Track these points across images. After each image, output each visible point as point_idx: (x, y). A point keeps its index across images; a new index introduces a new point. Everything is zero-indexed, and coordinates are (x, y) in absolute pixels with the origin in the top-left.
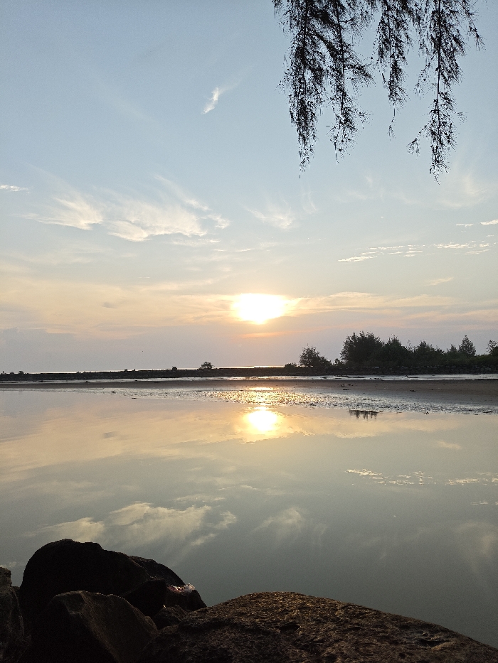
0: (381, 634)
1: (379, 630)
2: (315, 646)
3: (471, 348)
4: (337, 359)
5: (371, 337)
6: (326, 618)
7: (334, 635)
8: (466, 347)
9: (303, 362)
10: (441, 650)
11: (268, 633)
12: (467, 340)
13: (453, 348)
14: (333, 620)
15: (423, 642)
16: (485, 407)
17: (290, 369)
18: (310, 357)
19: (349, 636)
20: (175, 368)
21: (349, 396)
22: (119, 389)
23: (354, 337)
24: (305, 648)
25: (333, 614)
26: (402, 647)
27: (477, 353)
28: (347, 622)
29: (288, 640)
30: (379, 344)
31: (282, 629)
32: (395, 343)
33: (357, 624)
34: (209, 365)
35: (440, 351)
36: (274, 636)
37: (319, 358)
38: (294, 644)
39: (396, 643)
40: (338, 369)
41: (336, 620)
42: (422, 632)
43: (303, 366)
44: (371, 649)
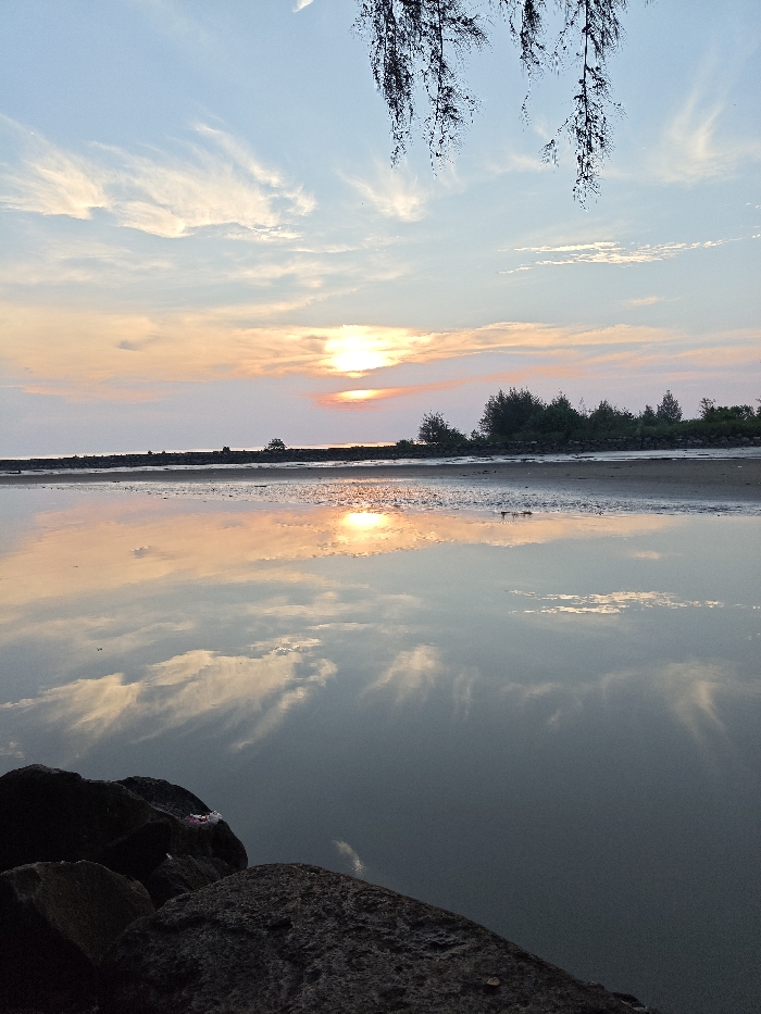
0: (386, 937)
1: (386, 930)
2: (303, 955)
3: (676, 409)
4: (474, 432)
5: (527, 397)
6: (329, 912)
7: (329, 939)
8: (668, 408)
10: (449, 958)
12: (669, 397)
13: (649, 412)
14: (336, 916)
15: (434, 946)
17: (403, 449)
18: (434, 430)
19: (348, 941)
20: (226, 449)
23: (501, 398)
24: (290, 959)
25: (340, 904)
26: (403, 957)
27: (684, 418)
28: (352, 918)
29: (275, 946)
30: (538, 407)
31: (271, 929)
32: (563, 404)
33: (364, 922)
34: (281, 444)
35: (628, 416)
36: (259, 940)
37: (448, 432)
38: (280, 952)
39: (398, 950)
40: (476, 447)
41: (340, 917)
42: (436, 932)
43: (425, 443)
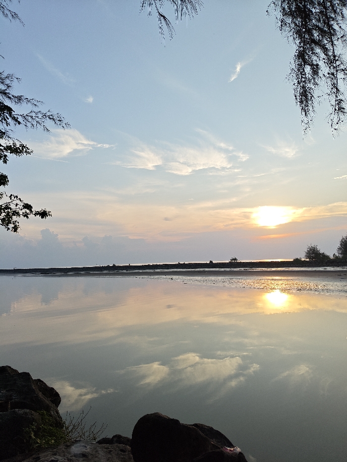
4: (334, 254)
9: (307, 257)
17: (297, 263)
20: (211, 262)
34: (236, 259)
37: (320, 254)
40: (335, 262)
43: (308, 260)
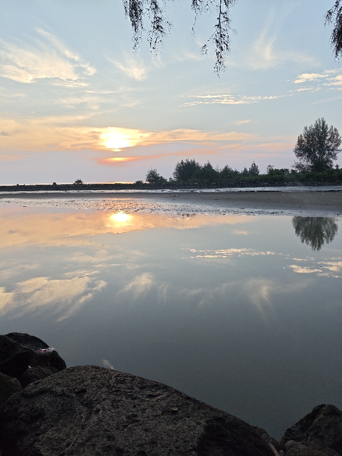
0: (129, 394)
1: (129, 391)
2: (92, 403)
3: (257, 170)
4: (170, 178)
5: (194, 163)
7: (104, 396)
8: (253, 170)
9: (149, 180)
10: (156, 401)
11: (68, 397)
12: (255, 164)
13: (245, 170)
14: (107, 386)
15: (150, 396)
16: (260, 210)
17: (139, 185)
18: (152, 176)
19: (112, 396)
20: (55, 184)
21: (177, 204)
22: (13, 199)
23: (182, 163)
24: (86, 405)
26: (136, 402)
27: (260, 173)
28: (114, 386)
29: (79, 400)
30: (198, 168)
31: (77, 393)
32: (209, 166)
33: (119, 388)
34: (81, 182)
35: (236, 172)
36: (72, 398)
37: (159, 178)
38: (82, 403)
39: (134, 399)
40: (171, 185)
42: (151, 390)
43: (148, 183)
44: (120, 404)
